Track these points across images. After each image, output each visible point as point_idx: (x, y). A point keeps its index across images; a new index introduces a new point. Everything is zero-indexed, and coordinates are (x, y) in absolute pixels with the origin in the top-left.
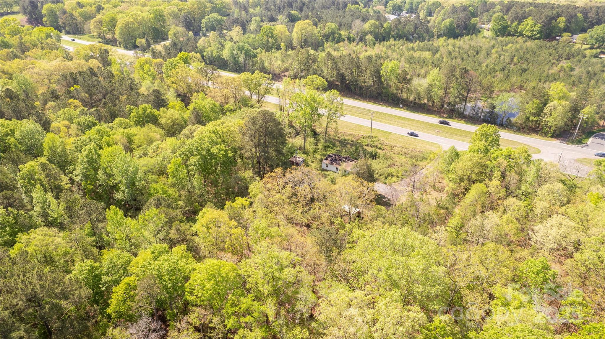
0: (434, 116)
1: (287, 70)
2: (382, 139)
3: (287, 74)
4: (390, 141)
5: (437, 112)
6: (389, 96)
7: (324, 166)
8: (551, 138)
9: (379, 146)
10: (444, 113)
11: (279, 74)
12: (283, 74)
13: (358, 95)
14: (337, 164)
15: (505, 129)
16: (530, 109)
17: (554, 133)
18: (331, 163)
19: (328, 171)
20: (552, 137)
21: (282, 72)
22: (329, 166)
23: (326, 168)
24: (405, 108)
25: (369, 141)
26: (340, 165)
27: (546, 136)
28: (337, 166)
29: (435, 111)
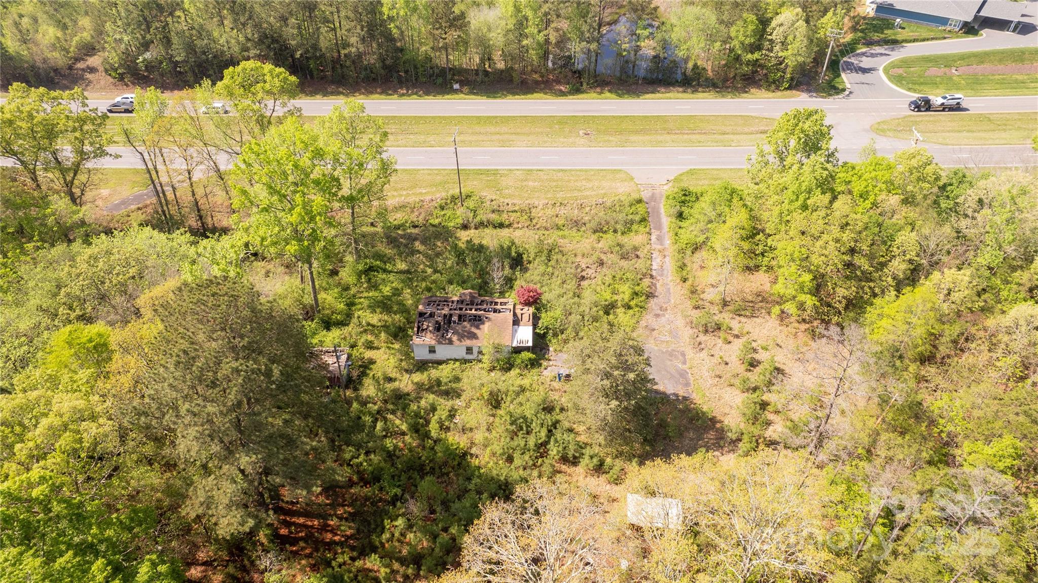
0: (542, 95)
1: (89, 49)
2: (488, 194)
3: (94, 61)
4: (510, 196)
5: (543, 82)
6: (416, 67)
7: (421, 354)
8: (789, 92)
9: (494, 217)
10: (558, 82)
11: (70, 68)
12: (80, 65)
13: (332, 82)
14: (461, 337)
15: (697, 91)
16: (741, 38)
17: (792, 79)
18: (443, 339)
19: (440, 363)
20: (790, 88)
21: (77, 60)
22: (439, 348)
23: (427, 356)
24: (465, 89)
25: (461, 213)
26: (474, 336)
27: (777, 88)
28: (468, 343)
29: (537, 83)
